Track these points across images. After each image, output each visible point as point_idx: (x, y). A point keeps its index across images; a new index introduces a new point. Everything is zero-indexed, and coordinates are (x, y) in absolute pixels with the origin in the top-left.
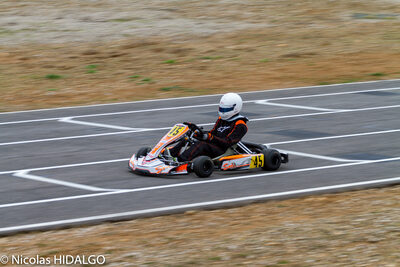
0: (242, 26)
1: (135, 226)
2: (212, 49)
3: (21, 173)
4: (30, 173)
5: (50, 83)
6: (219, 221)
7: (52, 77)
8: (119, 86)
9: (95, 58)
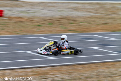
0: (92, 14)
1: (59, 68)
2: (83, 20)
3: (29, 52)
4: (32, 52)
5: (38, 27)
6: (82, 68)
7: (39, 26)
8: (57, 29)
9: (51, 21)
